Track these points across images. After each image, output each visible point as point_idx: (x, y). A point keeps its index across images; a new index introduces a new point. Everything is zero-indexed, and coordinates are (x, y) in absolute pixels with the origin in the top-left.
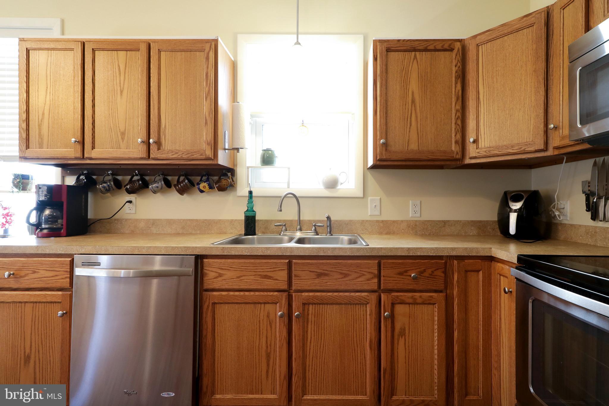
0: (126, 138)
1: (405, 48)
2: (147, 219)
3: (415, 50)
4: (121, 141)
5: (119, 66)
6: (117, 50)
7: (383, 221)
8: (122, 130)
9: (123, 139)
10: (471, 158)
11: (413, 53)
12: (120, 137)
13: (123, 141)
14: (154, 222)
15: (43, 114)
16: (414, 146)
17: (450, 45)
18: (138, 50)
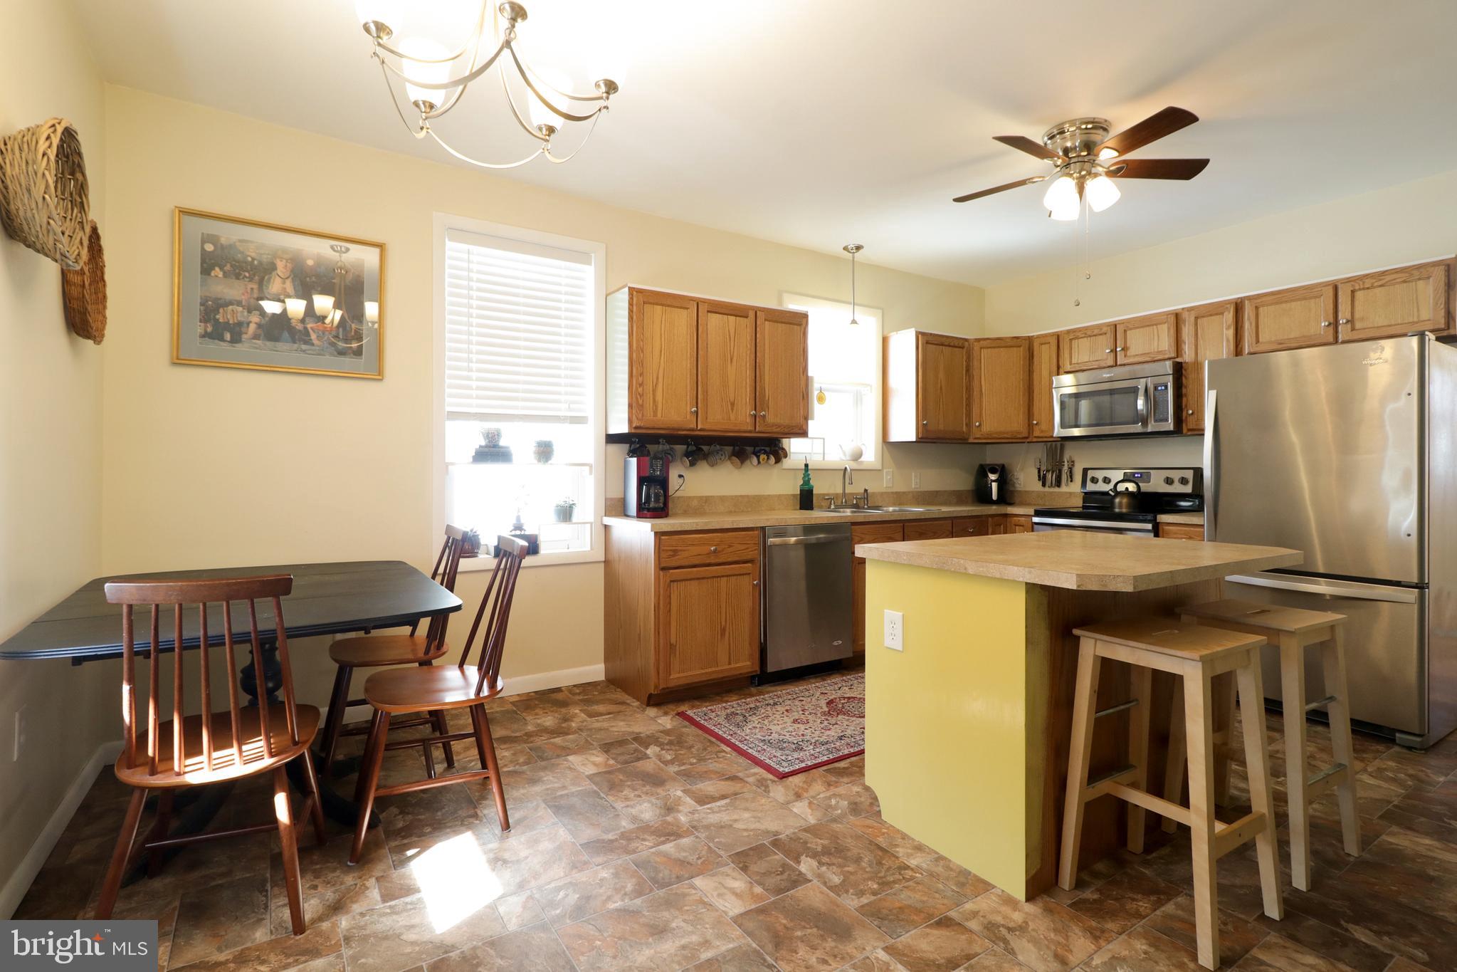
0: (735, 408)
1: (936, 342)
2: (700, 497)
3: (942, 345)
4: (731, 412)
5: (729, 331)
6: (727, 315)
7: (896, 492)
8: (732, 400)
9: (732, 409)
10: (975, 438)
11: (941, 347)
12: (730, 408)
13: (732, 412)
14: (707, 500)
15: (657, 378)
16: (941, 427)
17: (963, 343)
18: (747, 317)
